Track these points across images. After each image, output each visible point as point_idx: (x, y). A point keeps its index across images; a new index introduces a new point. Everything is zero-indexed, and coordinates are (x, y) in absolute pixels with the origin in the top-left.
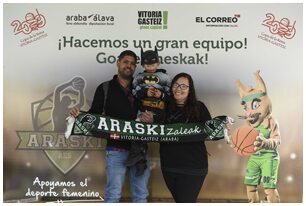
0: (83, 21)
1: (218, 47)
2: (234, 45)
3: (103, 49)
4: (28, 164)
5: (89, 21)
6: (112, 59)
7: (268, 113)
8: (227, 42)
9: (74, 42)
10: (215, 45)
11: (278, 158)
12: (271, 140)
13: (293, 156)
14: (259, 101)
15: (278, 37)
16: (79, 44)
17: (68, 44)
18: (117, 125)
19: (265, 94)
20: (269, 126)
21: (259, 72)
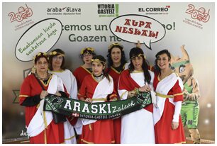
0: (58, 12)
2: (166, 27)
3: (73, 32)
5: (63, 12)
6: (80, 39)
7: (191, 75)
11: (198, 107)
12: (193, 94)
13: (209, 106)
14: (184, 66)
15: (197, 21)
18: (78, 106)
19: (188, 62)
20: (192, 85)
21: (184, 46)
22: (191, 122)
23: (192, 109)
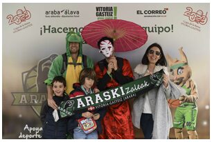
1: (152, 31)
2: (164, 29)
4: (20, 116)
7: (189, 77)
8: (159, 28)
9: (51, 30)
10: (151, 30)
11: (197, 109)
12: (191, 96)
14: (182, 68)
16: (55, 31)
17: (47, 31)
19: (186, 64)
20: (190, 86)
21: (182, 48)
22: (189, 124)
23: (190, 111)
